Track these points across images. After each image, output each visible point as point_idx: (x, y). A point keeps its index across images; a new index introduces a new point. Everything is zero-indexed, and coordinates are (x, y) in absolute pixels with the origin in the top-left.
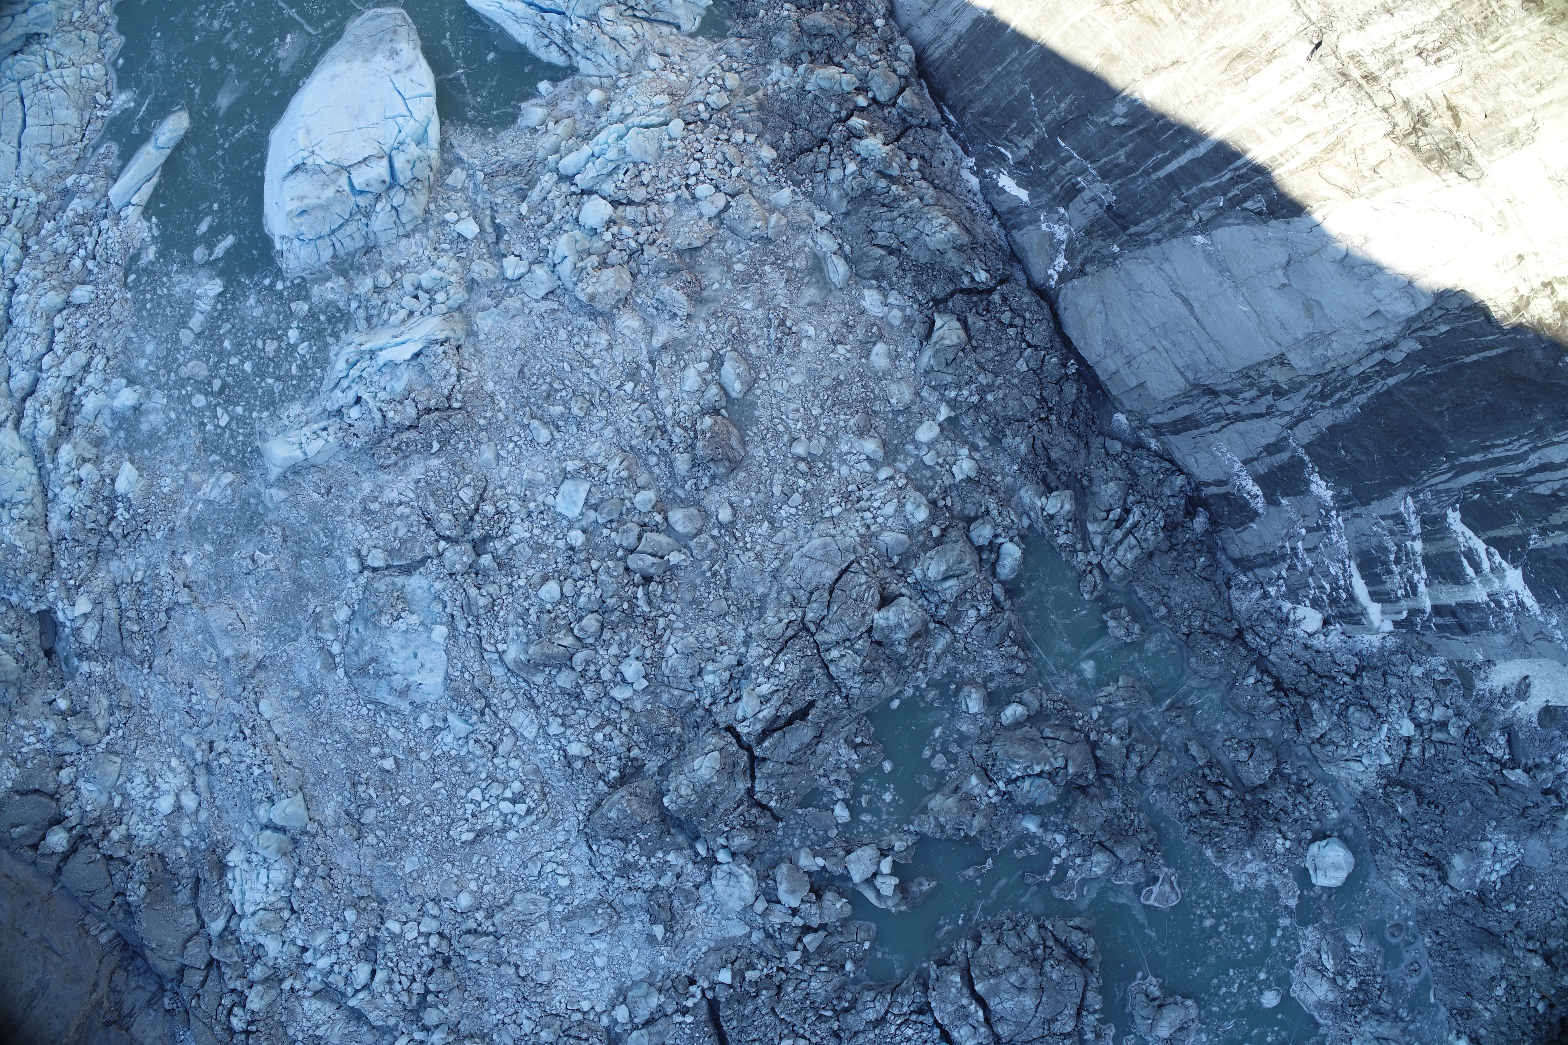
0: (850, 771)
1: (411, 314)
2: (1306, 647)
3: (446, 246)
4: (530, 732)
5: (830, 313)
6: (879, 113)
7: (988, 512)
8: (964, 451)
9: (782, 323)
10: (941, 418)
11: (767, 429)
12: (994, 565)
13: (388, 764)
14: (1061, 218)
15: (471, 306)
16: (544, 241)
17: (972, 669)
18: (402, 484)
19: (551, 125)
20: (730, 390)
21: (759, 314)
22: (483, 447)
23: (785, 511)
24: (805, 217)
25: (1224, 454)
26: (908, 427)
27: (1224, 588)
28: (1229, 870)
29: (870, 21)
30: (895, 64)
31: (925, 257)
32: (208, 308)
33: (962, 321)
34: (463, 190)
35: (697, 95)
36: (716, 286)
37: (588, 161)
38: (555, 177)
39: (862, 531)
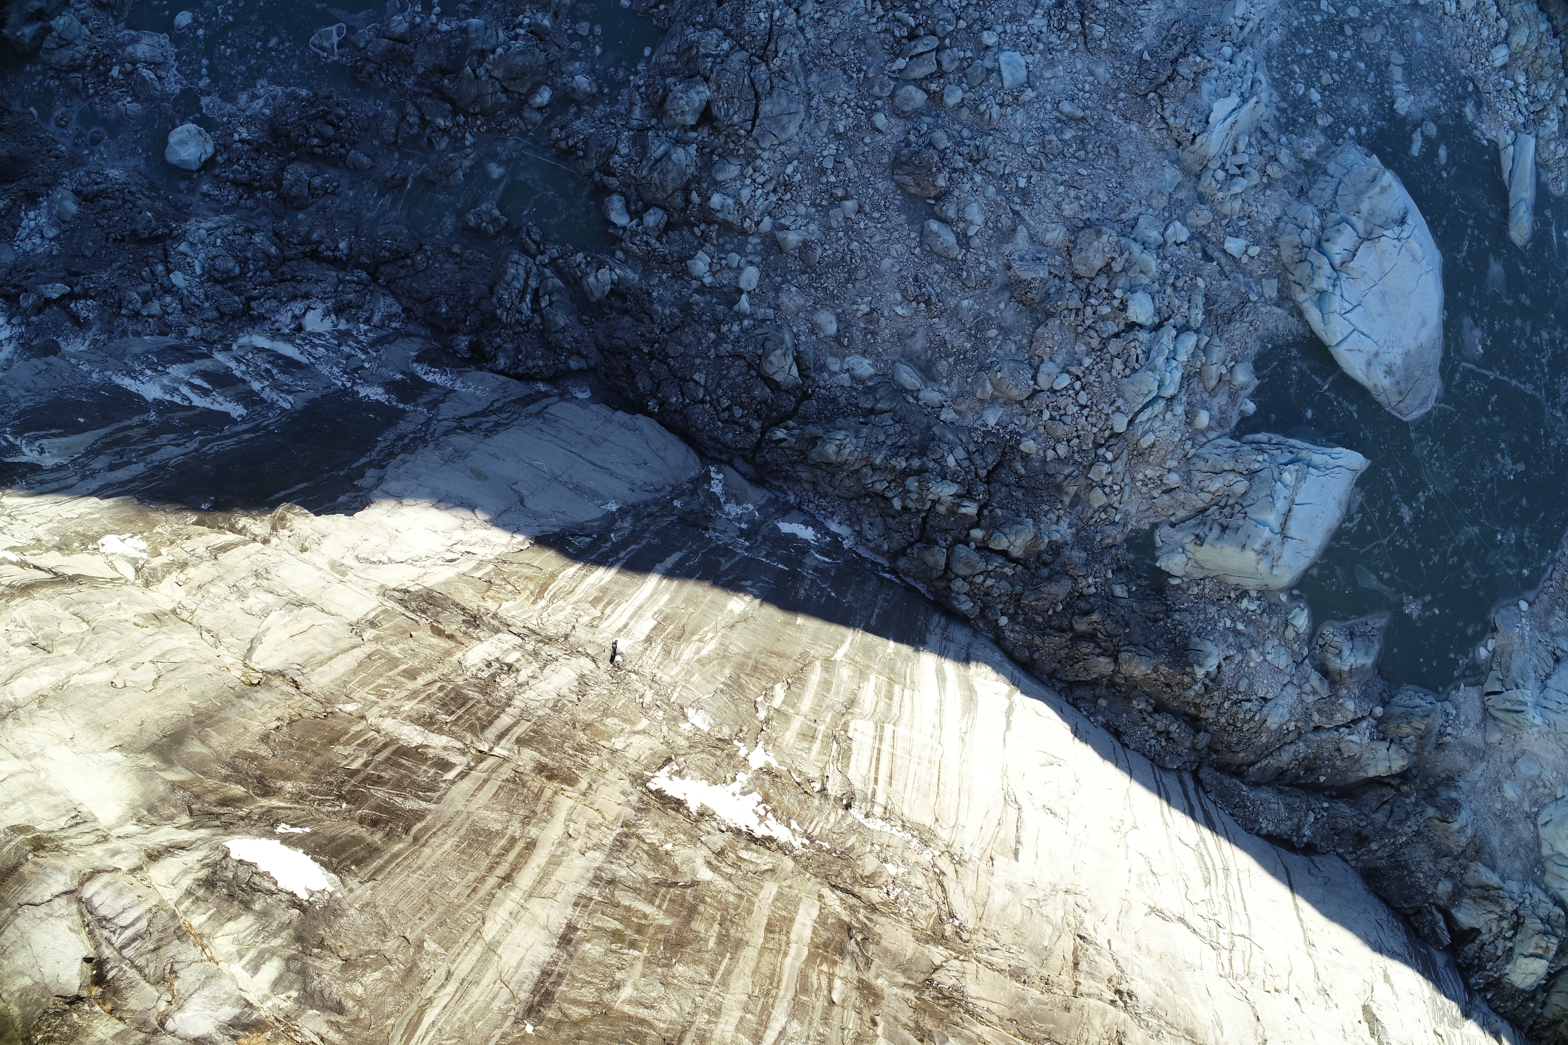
1: (1235, 151)
2: (307, 296)
3: (1242, 223)
5: (892, 336)
6: (955, 532)
7: (659, 239)
8: (708, 280)
9: (928, 302)
10: (744, 297)
11: (887, 208)
12: (627, 202)
14: (739, 519)
15: (1191, 184)
16: (1167, 266)
17: (598, 113)
18: (1153, 17)
19: (1224, 370)
20: (938, 223)
21: (952, 302)
22: (1108, 76)
23: (832, 150)
24: (963, 407)
25: (476, 389)
26: (768, 276)
27: (409, 305)
28: (279, 90)
29: (1012, 618)
30: (967, 588)
31: (840, 422)
32: (1395, 87)
33: (774, 386)
34: (1258, 282)
35: (1119, 466)
36: (1002, 306)
37: (1175, 350)
38: (1192, 324)
39: (758, 162)
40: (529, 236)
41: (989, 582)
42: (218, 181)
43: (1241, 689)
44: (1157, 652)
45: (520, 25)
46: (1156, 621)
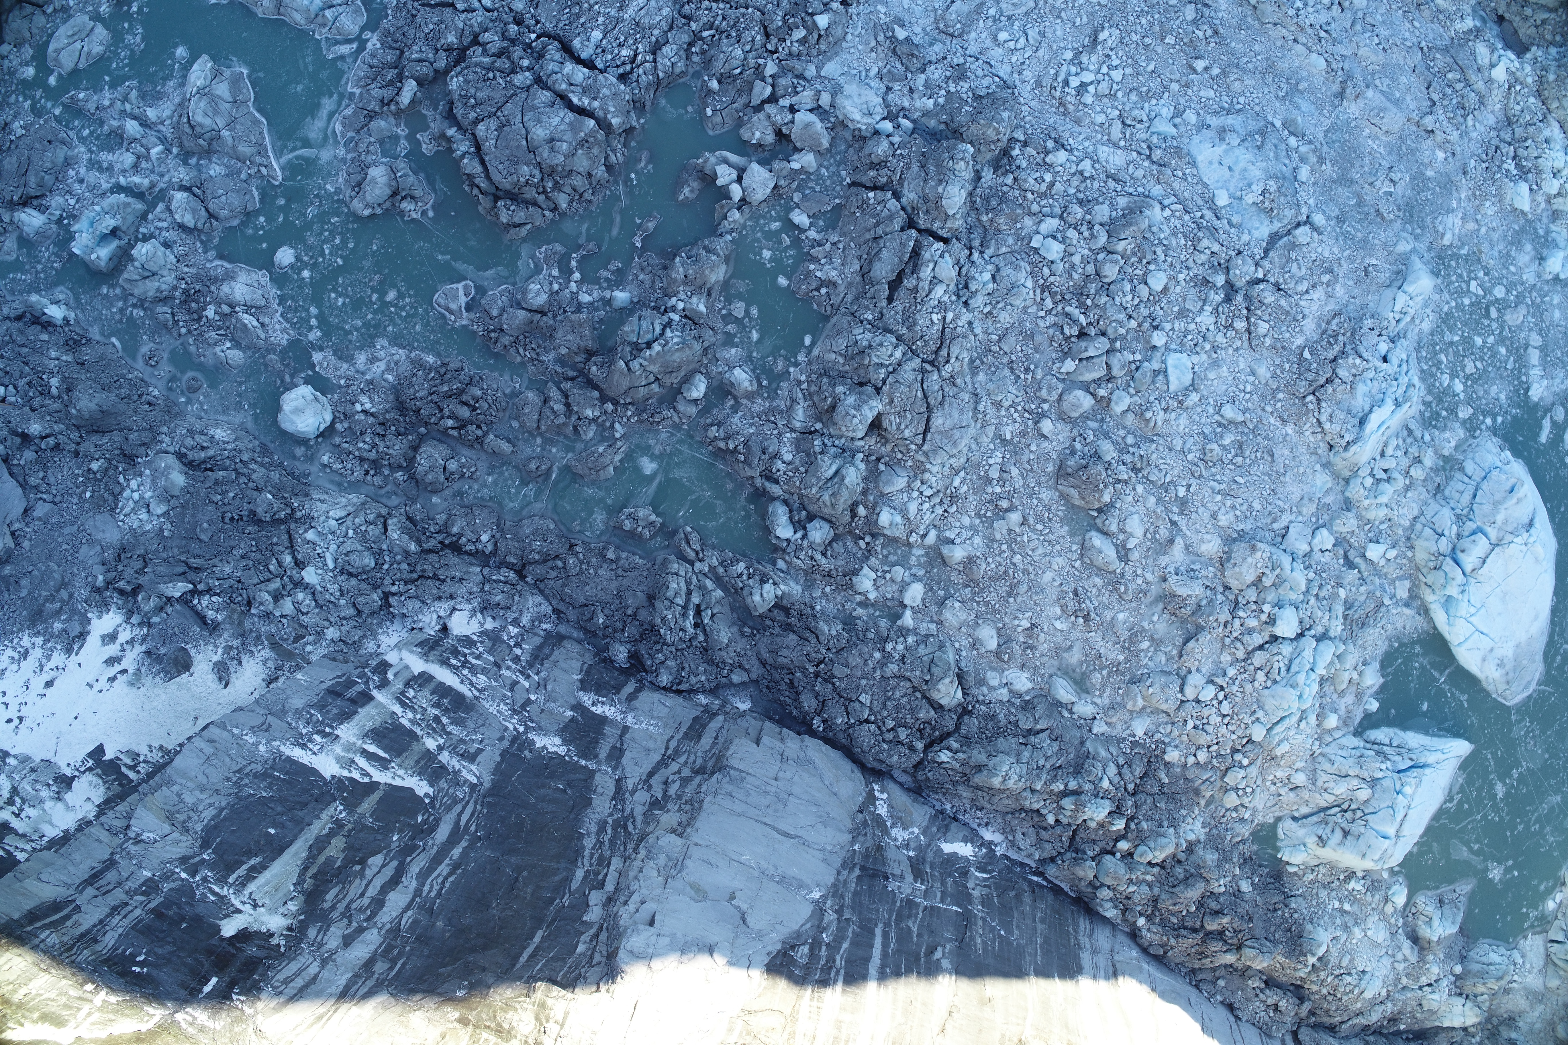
0: (815, 260)
1: (1383, 455)
2: (452, 597)
3: (1383, 527)
4: (1104, 152)
5: (1050, 650)
6: (1102, 844)
7: (824, 554)
8: (872, 596)
9: (1087, 618)
10: (908, 613)
11: (1050, 520)
12: (791, 511)
13: (1200, 65)
14: (907, 846)
15: (1339, 488)
17: (756, 408)
18: (1314, 308)
19: (1355, 676)
20: (1099, 535)
21: (1108, 615)
22: (1269, 375)
23: (998, 457)
24: (1114, 720)
25: (649, 724)
26: (931, 589)
27: (561, 608)
28: (402, 353)
29: (1149, 918)
30: (1111, 894)
31: (1001, 743)
32: (1532, 372)
33: (938, 707)
34: (1393, 582)
35: (1253, 771)
36: (1155, 618)
37: (1314, 663)
38: (1332, 634)
39: (927, 476)
40: (688, 542)
41: (1132, 889)
42: (340, 454)
43: (1344, 964)
44: (1275, 943)
45: (674, 309)
46: (1275, 910)
